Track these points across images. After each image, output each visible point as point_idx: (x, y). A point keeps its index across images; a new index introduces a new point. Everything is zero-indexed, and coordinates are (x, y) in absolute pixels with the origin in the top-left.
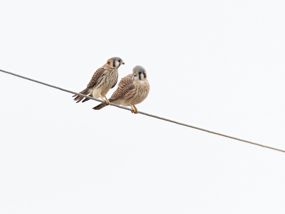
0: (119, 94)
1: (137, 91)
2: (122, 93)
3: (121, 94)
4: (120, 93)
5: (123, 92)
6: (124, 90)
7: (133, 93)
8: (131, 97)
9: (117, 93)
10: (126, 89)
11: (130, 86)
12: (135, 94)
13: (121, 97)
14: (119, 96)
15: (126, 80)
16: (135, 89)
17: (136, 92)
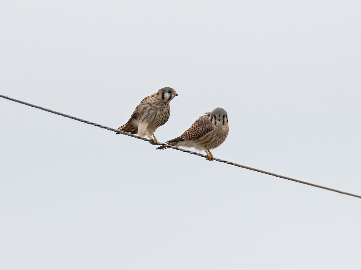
0: (192, 134)
1: (215, 135)
2: (196, 134)
3: (195, 136)
4: (194, 134)
5: (198, 133)
6: (199, 131)
7: (210, 137)
8: (208, 142)
9: (190, 133)
10: (201, 130)
11: (208, 127)
12: (212, 138)
13: (194, 138)
14: (192, 137)
15: (203, 120)
16: (212, 132)
17: (213, 136)
